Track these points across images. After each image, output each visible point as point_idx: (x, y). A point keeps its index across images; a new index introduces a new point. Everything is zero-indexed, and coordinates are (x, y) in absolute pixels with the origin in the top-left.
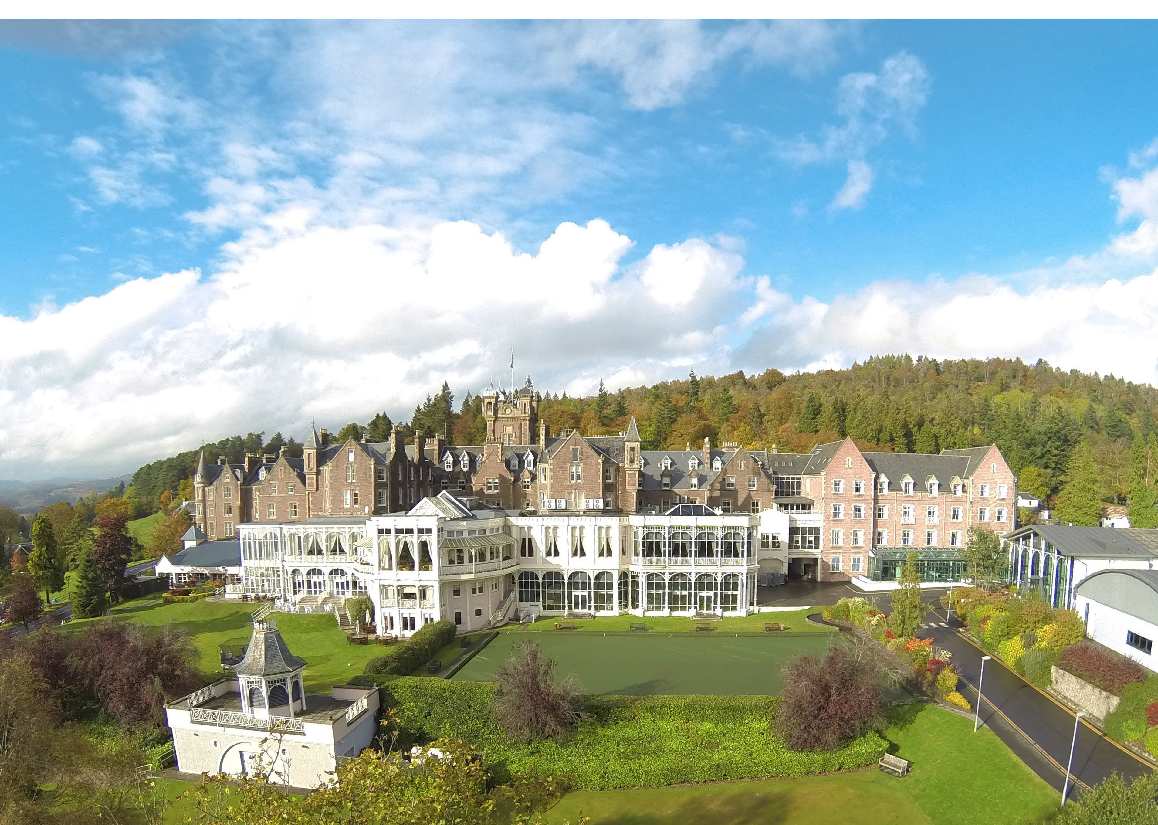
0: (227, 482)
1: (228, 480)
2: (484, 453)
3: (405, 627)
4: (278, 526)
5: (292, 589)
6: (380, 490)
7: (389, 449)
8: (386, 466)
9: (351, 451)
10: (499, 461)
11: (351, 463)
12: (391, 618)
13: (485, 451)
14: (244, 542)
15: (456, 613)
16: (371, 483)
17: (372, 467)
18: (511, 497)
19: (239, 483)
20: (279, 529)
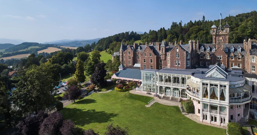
0: (129, 51)
1: (130, 50)
2: (216, 47)
3: (212, 120)
4: (155, 72)
5: (159, 92)
6: (187, 61)
7: (189, 48)
8: (189, 53)
9: (177, 48)
10: (222, 50)
11: (178, 52)
12: (206, 116)
13: (217, 46)
14: (143, 76)
15: (231, 115)
16: (185, 59)
17: (185, 54)
18: (227, 62)
19: (133, 51)
20: (155, 73)
